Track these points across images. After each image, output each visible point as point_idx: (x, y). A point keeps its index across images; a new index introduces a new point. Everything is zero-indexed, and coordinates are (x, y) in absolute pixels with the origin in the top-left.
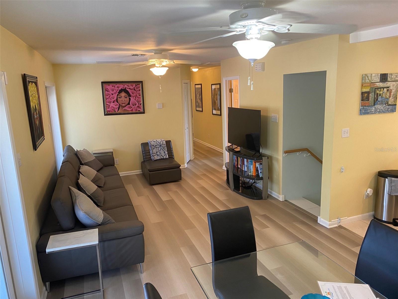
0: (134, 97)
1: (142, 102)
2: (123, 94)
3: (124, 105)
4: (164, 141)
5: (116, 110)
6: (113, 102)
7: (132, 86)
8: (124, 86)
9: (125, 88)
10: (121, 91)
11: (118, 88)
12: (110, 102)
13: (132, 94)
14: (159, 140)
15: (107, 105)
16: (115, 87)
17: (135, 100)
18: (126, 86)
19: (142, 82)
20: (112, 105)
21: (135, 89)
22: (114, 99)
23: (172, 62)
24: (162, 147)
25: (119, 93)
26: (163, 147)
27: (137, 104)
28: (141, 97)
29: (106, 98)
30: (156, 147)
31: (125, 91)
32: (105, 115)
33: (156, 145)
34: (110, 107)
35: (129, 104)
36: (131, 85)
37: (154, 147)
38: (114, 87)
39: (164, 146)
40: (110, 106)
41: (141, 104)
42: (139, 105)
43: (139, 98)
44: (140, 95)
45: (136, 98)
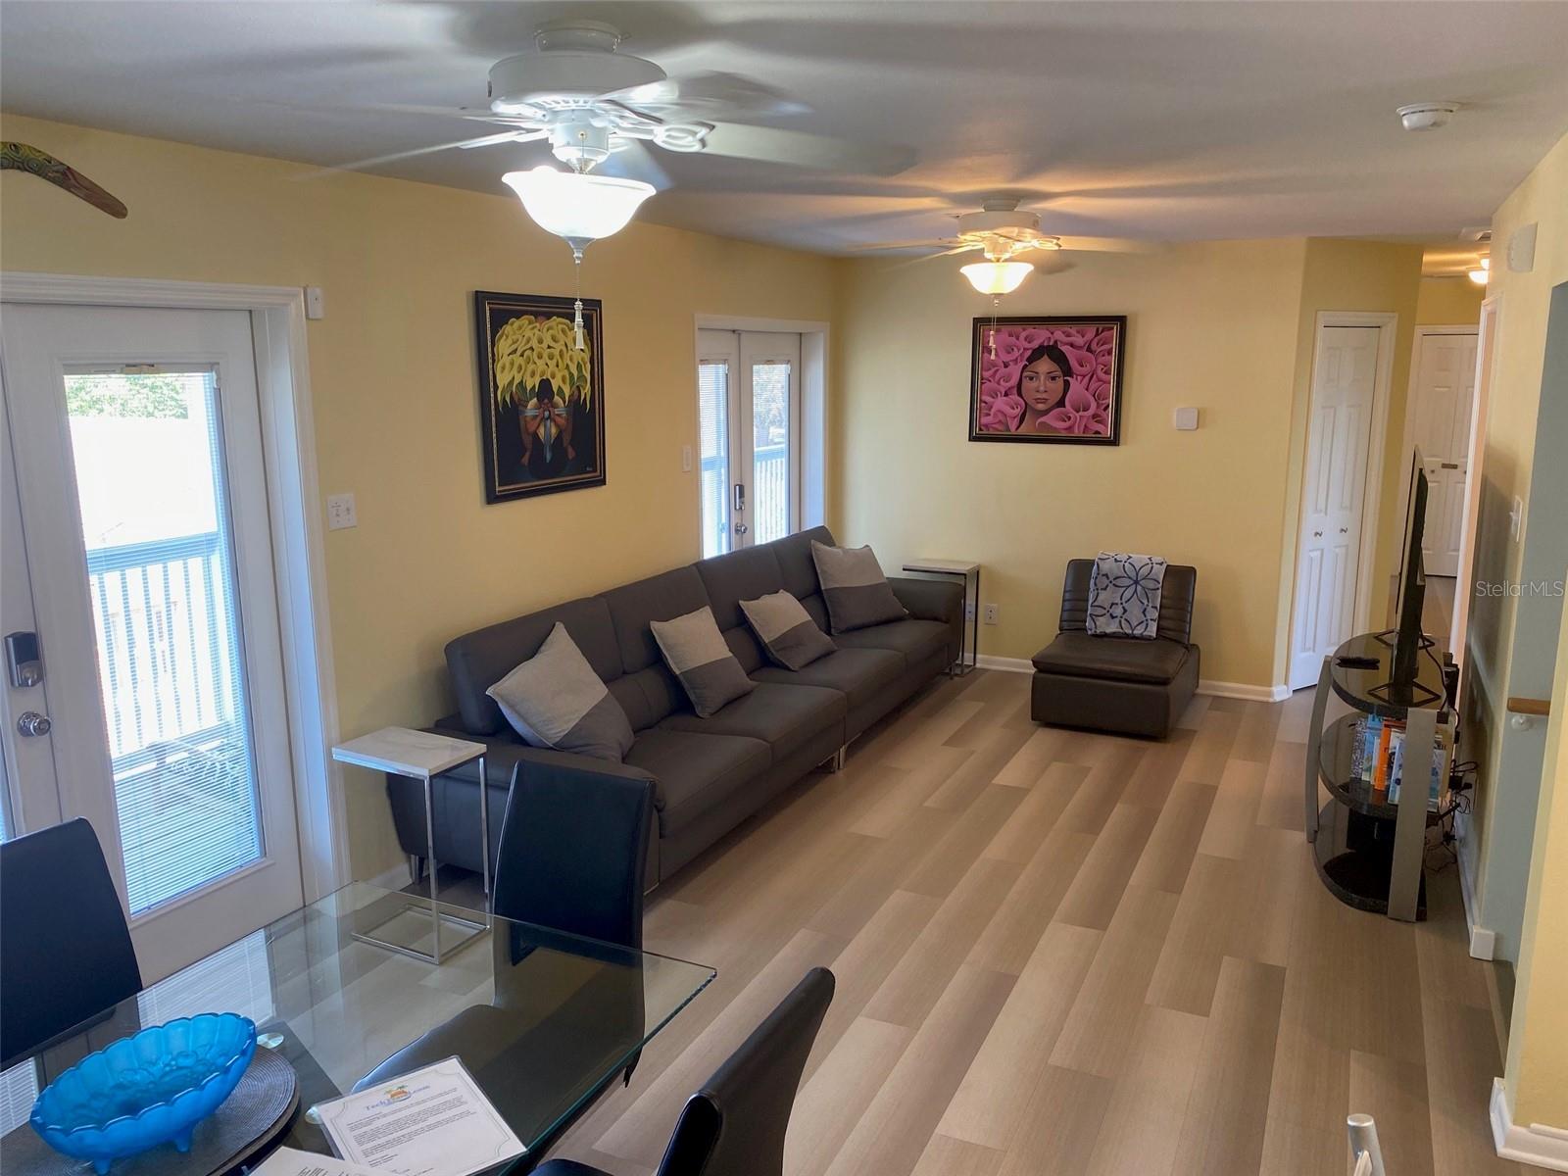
0: (1084, 376)
1: (1111, 401)
2: (1045, 366)
3: (1041, 407)
4: (1161, 564)
5: (1013, 425)
6: (1006, 395)
7: (1083, 337)
8: (1052, 333)
9: (1056, 342)
10: (1036, 355)
11: (1029, 342)
12: (994, 395)
13: (1077, 365)
14: (1140, 558)
15: (983, 404)
16: (1018, 339)
17: (1087, 389)
18: (1059, 335)
19: (1121, 320)
20: (1000, 403)
21: (1094, 346)
22: (1009, 385)
23: (1052, 242)
24: (1139, 588)
25: (1031, 360)
26: (1143, 588)
27: (1093, 405)
28: (1112, 379)
29: (982, 379)
30: (1118, 582)
31: (1052, 352)
32: (972, 438)
33: (1120, 574)
34: (992, 413)
35: (1061, 403)
36: (1078, 332)
37: (1107, 582)
38: (1014, 339)
39: (1151, 585)
40: (992, 407)
41: (1108, 406)
42: (1100, 412)
43: (1104, 382)
44: (1107, 373)
45: (1090, 381)
